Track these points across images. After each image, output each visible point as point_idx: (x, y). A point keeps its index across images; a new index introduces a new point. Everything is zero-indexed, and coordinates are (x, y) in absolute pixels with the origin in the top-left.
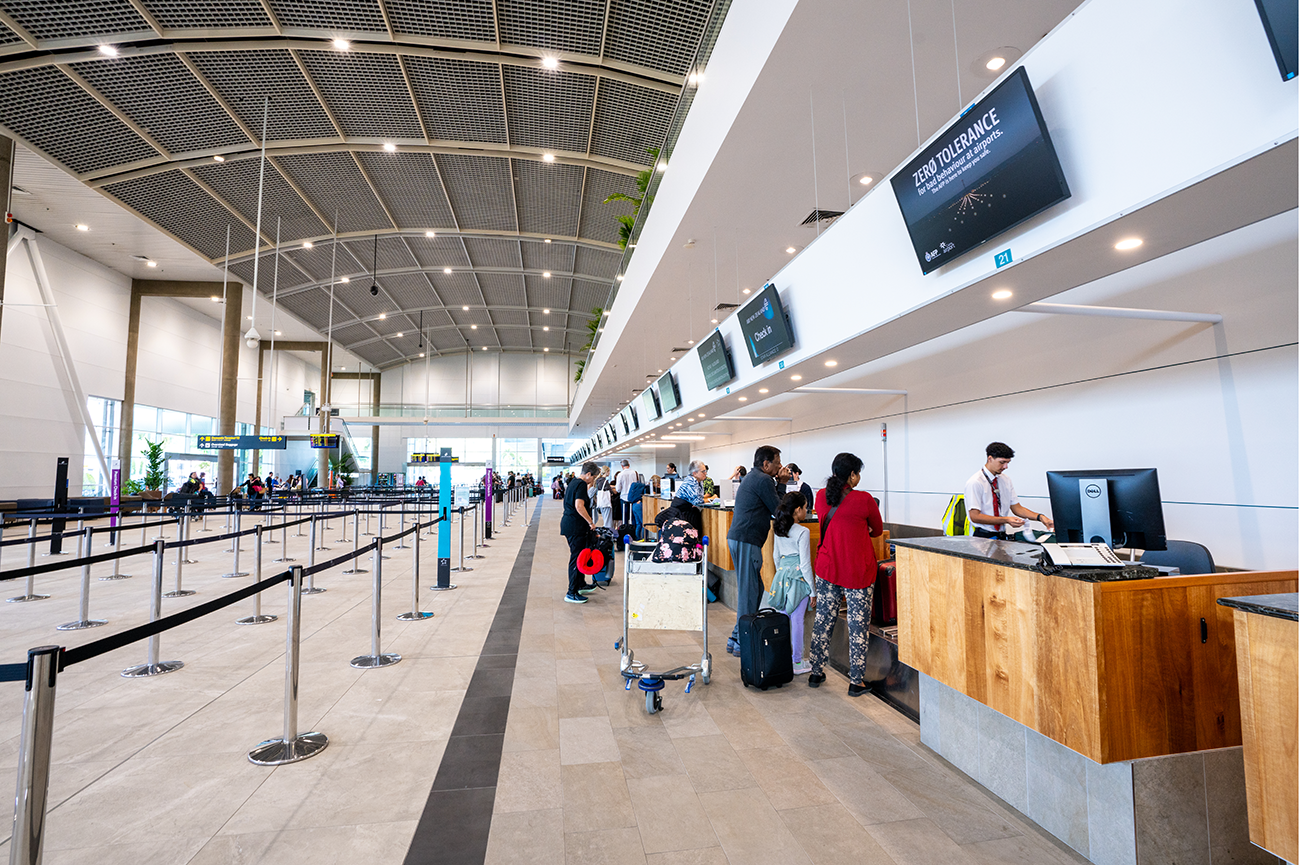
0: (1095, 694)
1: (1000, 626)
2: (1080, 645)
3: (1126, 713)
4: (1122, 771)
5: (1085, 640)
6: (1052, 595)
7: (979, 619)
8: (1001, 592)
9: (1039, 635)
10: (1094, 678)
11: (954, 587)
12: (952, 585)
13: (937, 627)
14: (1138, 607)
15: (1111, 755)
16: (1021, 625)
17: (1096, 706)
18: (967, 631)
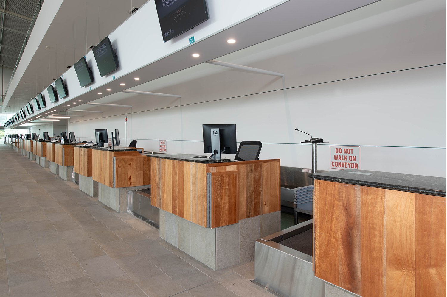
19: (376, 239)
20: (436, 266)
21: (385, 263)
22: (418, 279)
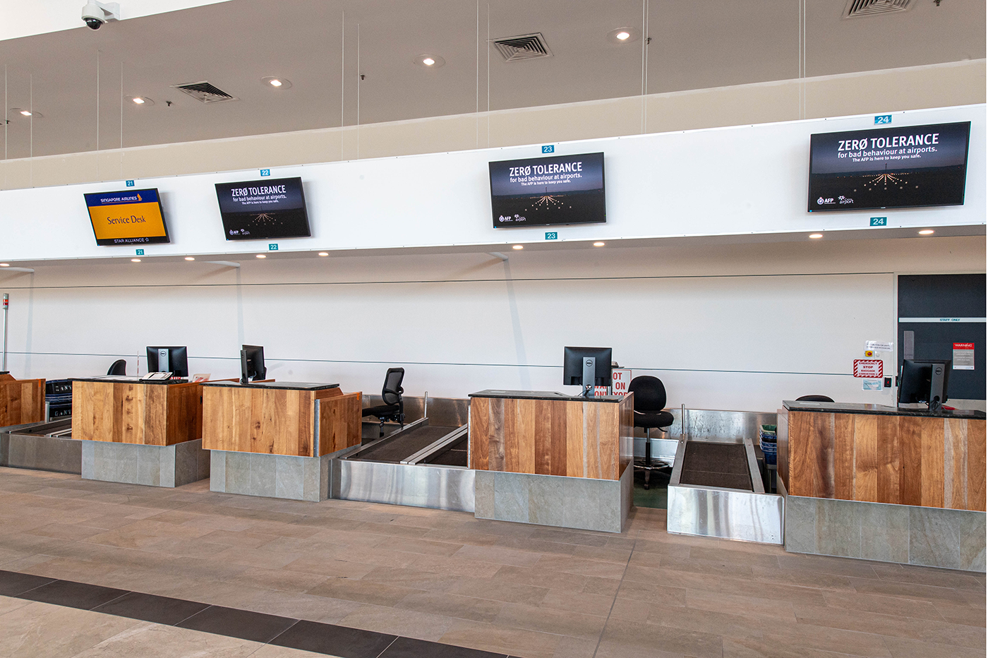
0: (165, 423)
1: (130, 407)
2: (161, 409)
3: (175, 429)
4: (173, 448)
5: (163, 405)
6: (152, 391)
7: (120, 408)
8: (131, 394)
9: (146, 408)
10: (165, 417)
11: (108, 397)
12: (107, 395)
13: (97, 416)
14: (181, 392)
15: (169, 443)
16: (139, 406)
17: (165, 427)
18: (114, 414)
19: (848, 452)
20: (891, 462)
21: (854, 468)
22: (879, 473)
